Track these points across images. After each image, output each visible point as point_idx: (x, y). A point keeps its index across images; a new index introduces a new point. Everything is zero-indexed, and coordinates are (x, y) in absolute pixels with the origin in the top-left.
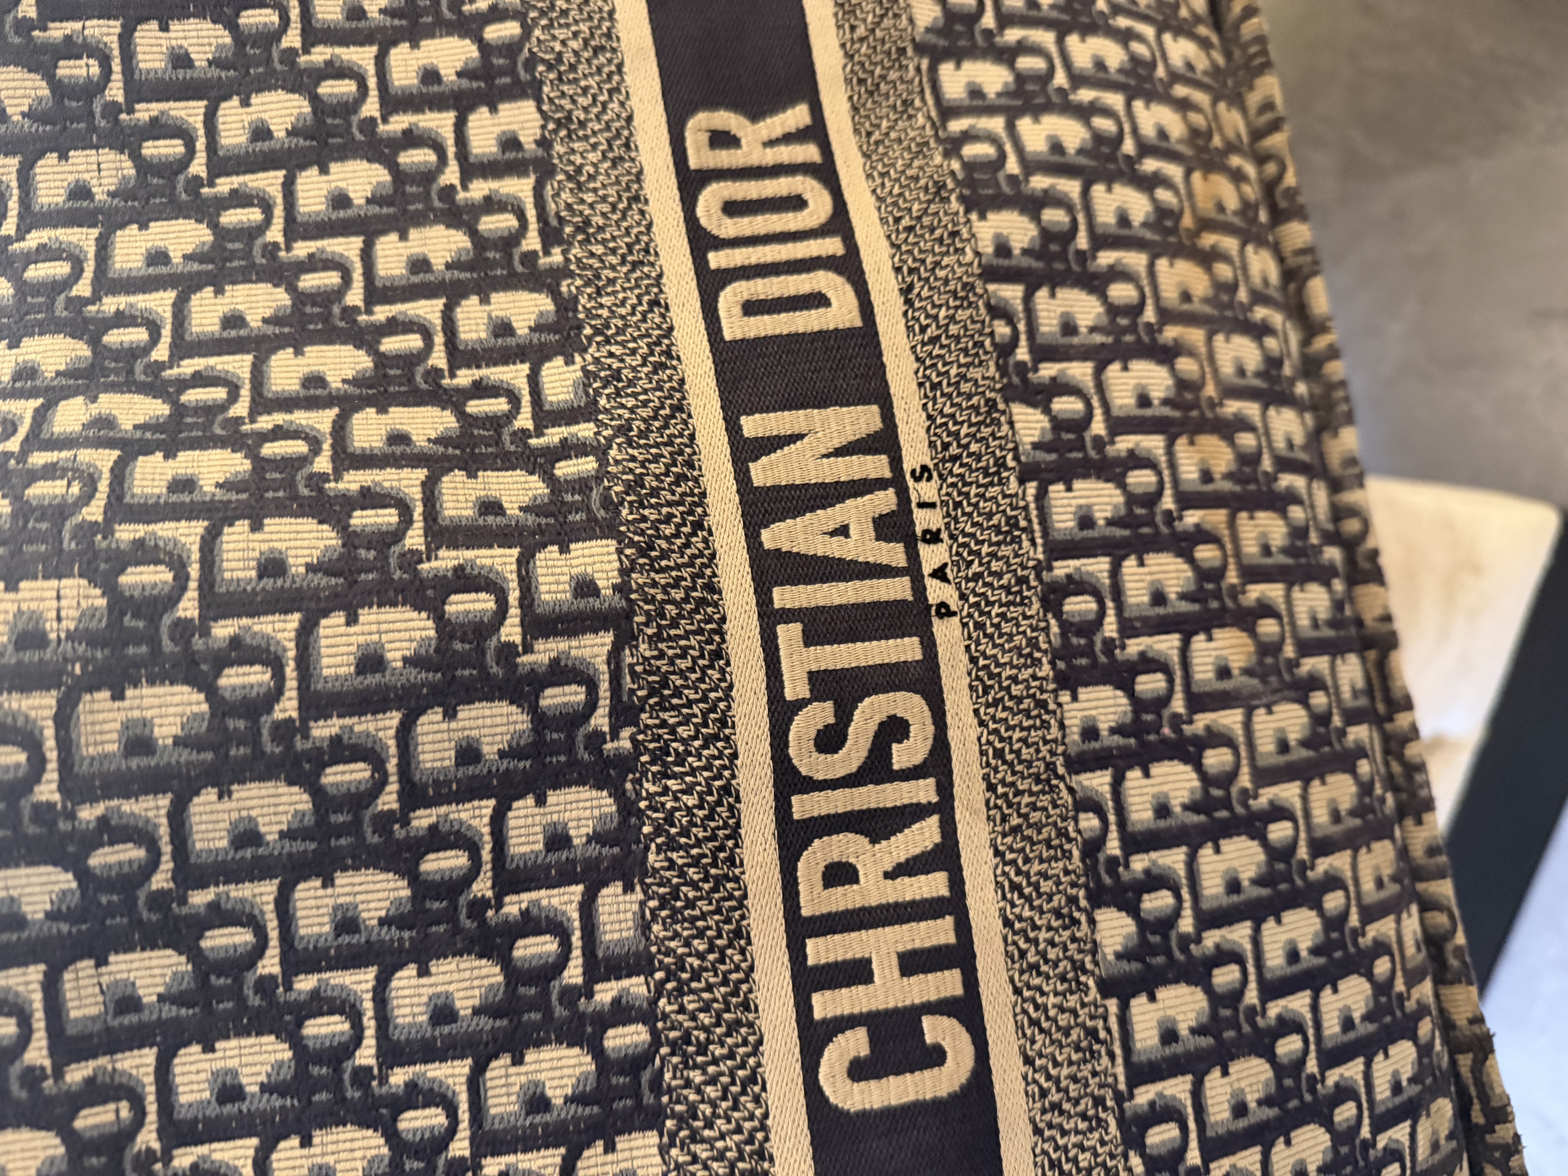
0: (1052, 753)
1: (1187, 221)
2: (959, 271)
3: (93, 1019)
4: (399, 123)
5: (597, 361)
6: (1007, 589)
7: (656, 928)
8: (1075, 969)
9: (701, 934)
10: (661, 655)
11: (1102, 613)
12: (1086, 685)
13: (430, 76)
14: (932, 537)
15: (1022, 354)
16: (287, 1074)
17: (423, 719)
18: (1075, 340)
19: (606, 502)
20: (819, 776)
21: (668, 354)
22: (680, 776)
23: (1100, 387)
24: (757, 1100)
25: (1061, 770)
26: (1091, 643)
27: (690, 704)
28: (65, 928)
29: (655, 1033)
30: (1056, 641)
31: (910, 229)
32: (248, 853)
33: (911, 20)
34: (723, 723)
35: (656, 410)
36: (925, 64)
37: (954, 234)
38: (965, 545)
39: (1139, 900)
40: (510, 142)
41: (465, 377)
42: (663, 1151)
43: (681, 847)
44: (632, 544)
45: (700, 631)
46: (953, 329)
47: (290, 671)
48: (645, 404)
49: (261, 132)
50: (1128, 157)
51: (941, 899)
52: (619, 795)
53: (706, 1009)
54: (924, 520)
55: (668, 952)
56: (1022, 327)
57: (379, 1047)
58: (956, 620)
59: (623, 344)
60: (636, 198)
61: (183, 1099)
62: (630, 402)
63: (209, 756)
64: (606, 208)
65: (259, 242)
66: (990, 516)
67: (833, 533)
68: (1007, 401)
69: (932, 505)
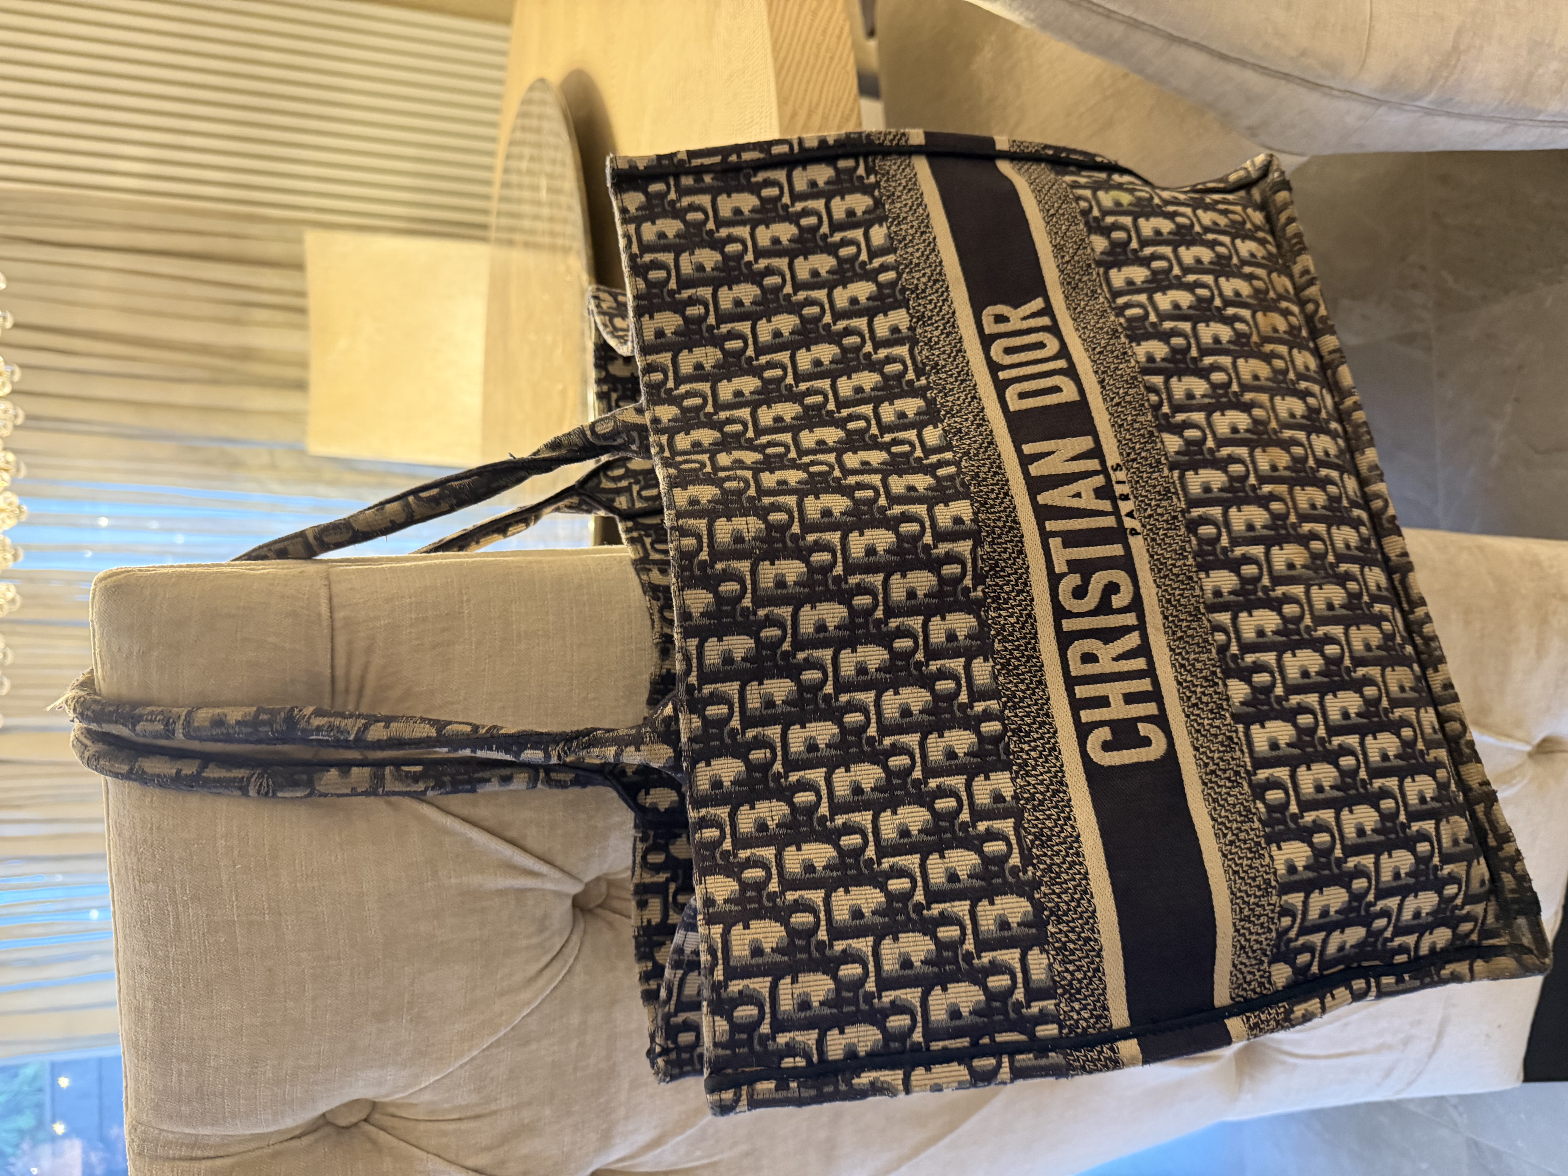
0: (1198, 602)
1: (1255, 338)
2: (1128, 371)
3: (756, 709)
4: (841, 325)
5: (949, 425)
6: (1167, 521)
7: (1000, 678)
8: (1218, 708)
9: (1022, 681)
10: (995, 551)
11: (1219, 535)
12: (1214, 569)
13: (854, 301)
14: (1125, 498)
15: (1166, 409)
16: (837, 739)
17: (893, 577)
18: (1194, 402)
19: (963, 484)
20: (1075, 611)
21: (983, 419)
22: (1007, 609)
23: (1210, 424)
24: (1057, 758)
25: (1203, 611)
26: (1215, 549)
27: (1009, 575)
28: (748, 665)
29: (1004, 725)
30: (1195, 547)
31: (1101, 353)
32: (821, 635)
33: (1093, 250)
34: (1025, 584)
35: (981, 444)
36: (1101, 270)
37: (1125, 353)
38: (1143, 501)
39: (1251, 677)
40: (895, 330)
41: (887, 438)
42: (1013, 780)
43: (1010, 641)
44: (977, 501)
45: (1012, 541)
46: (1128, 398)
47: (839, 555)
48: (975, 442)
49: (777, 334)
50: (1217, 308)
51: (1143, 670)
52: (978, 617)
53: (1028, 716)
54: (1119, 489)
55: (1008, 689)
56: (1164, 396)
57: (878, 728)
58: (1140, 537)
59: (961, 417)
60: (960, 351)
61: (792, 750)
62: (968, 442)
63: (807, 590)
64: (945, 356)
65: (783, 384)
66: (1154, 487)
67: (1074, 496)
68: (1160, 431)
69: (1124, 482)
